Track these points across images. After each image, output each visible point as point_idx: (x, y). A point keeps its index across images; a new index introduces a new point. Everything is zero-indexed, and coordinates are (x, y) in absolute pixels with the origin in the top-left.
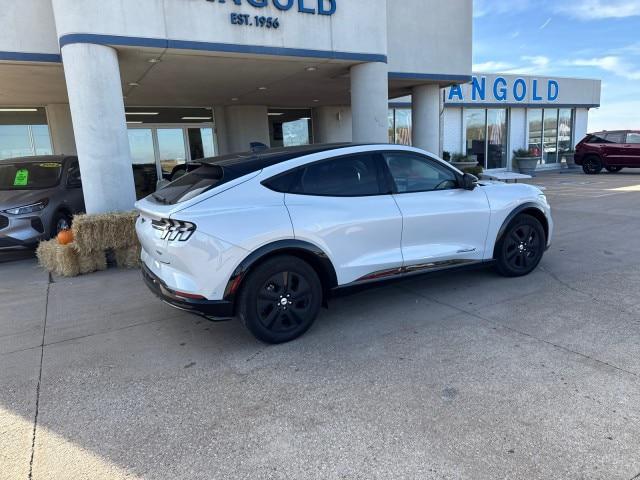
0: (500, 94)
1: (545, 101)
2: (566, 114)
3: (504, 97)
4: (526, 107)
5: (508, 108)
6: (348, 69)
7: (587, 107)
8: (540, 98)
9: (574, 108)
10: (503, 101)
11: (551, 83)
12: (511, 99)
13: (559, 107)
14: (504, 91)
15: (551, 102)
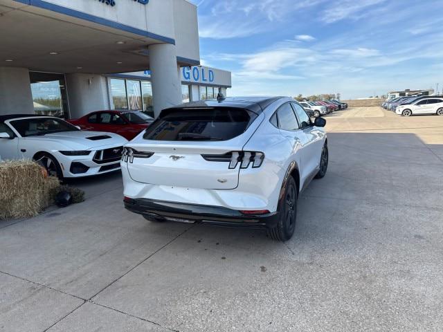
0: (187, 76)
1: (208, 82)
2: (217, 91)
3: (189, 78)
4: (199, 85)
5: (190, 85)
6: (147, 46)
7: (226, 87)
8: (205, 80)
9: (220, 87)
10: (188, 80)
11: (210, 71)
12: (192, 80)
13: (213, 86)
14: (188, 73)
15: (211, 83)
